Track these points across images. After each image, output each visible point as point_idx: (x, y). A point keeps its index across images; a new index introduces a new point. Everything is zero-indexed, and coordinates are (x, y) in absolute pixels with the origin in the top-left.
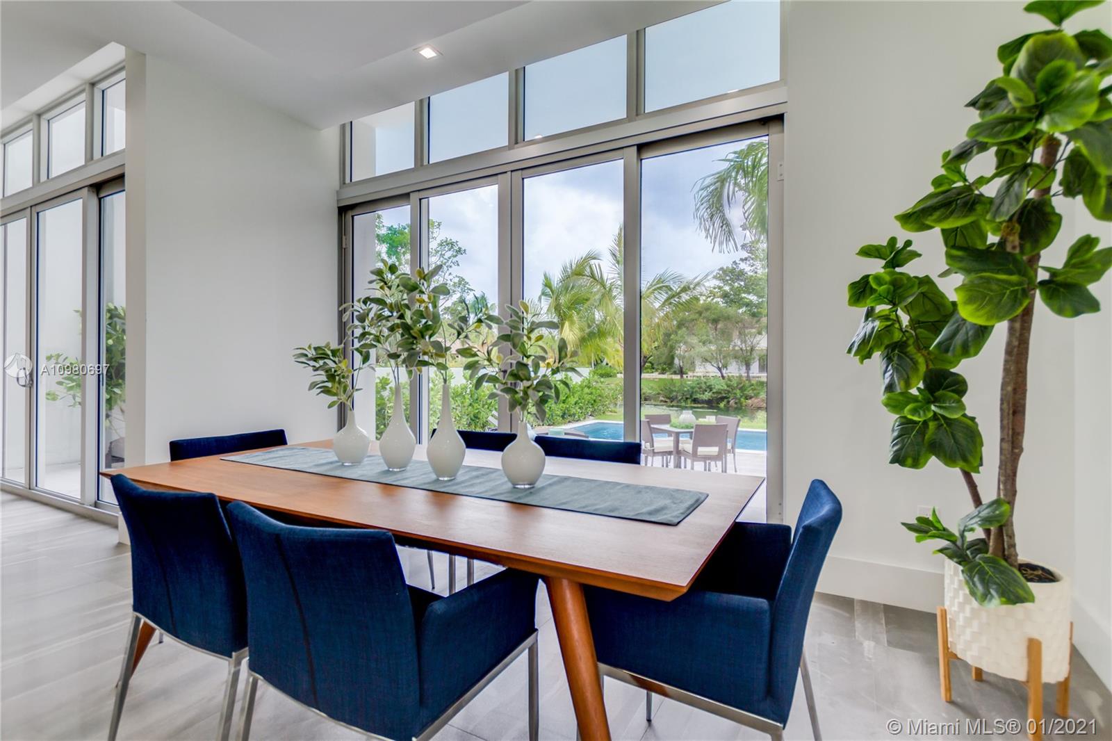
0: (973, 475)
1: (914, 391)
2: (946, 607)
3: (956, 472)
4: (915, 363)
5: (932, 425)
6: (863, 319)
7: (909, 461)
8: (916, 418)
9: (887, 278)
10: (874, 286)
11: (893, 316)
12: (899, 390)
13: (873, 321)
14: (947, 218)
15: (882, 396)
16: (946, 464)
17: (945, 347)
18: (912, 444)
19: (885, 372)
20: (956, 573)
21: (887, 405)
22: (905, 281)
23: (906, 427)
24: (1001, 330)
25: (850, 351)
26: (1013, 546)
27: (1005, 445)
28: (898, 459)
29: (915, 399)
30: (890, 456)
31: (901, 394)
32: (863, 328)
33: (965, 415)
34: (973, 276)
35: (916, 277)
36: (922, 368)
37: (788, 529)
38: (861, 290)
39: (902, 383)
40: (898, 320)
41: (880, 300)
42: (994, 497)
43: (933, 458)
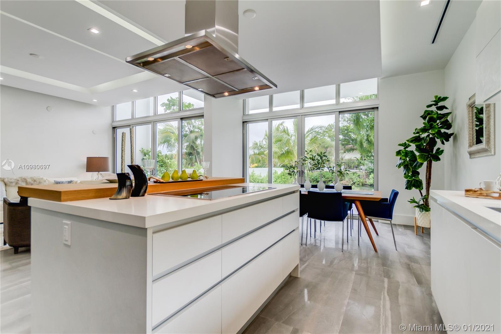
0: (421, 191)
1: (410, 175)
2: (416, 216)
3: (418, 190)
4: (410, 169)
5: (413, 181)
6: (399, 160)
7: (409, 188)
8: (410, 180)
9: (404, 151)
10: (402, 153)
11: (406, 159)
12: (407, 174)
13: (401, 160)
14: (416, 142)
15: (403, 175)
16: (416, 189)
17: (415, 166)
18: (409, 185)
19: (404, 171)
20: (418, 210)
21: (404, 177)
22: (408, 152)
23: (408, 181)
24: (425, 163)
25: (397, 166)
26: (428, 204)
27: (427, 185)
28: (407, 188)
29: (410, 176)
30: (405, 188)
31: (407, 175)
32: (399, 162)
33: (419, 179)
34: (420, 153)
35: (410, 151)
36: (411, 170)
37: (387, 199)
38: (398, 153)
39: (408, 173)
40: (407, 160)
41: (403, 156)
42: (425, 195)
43: (414, 188)
